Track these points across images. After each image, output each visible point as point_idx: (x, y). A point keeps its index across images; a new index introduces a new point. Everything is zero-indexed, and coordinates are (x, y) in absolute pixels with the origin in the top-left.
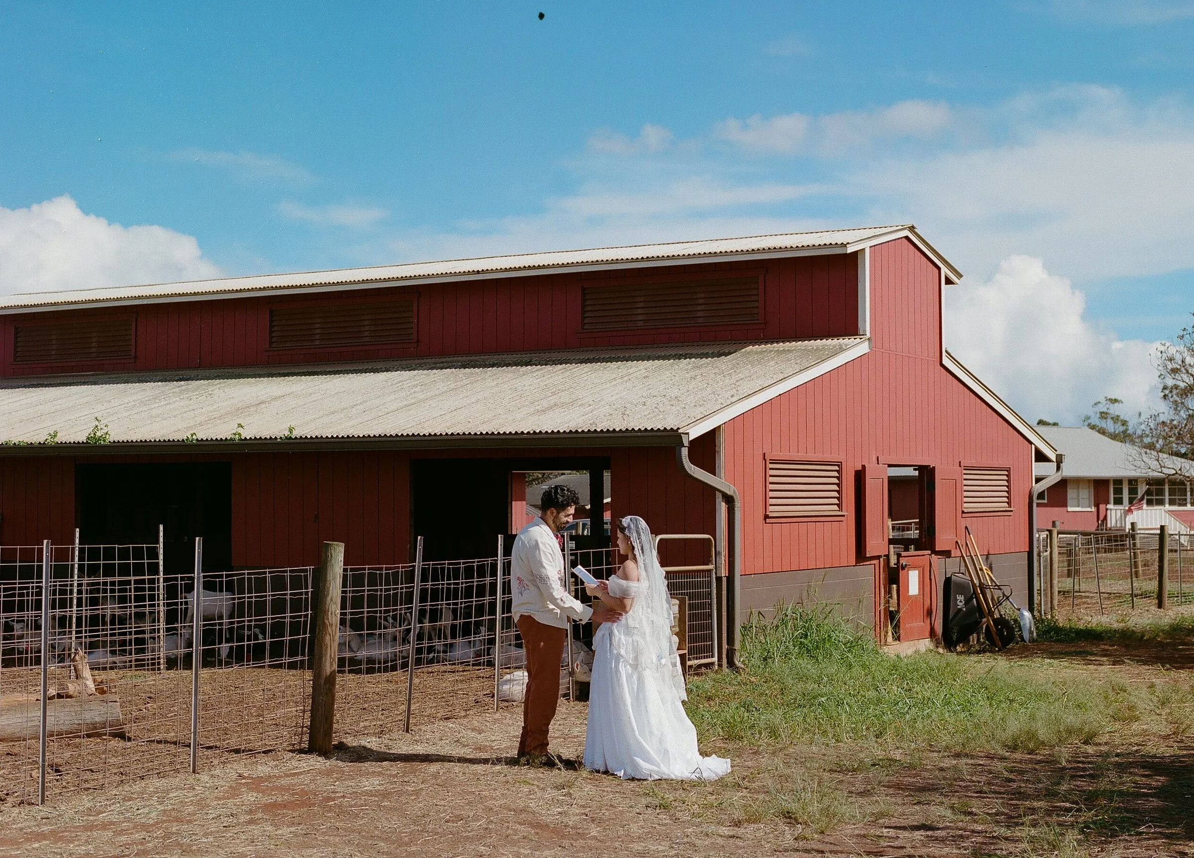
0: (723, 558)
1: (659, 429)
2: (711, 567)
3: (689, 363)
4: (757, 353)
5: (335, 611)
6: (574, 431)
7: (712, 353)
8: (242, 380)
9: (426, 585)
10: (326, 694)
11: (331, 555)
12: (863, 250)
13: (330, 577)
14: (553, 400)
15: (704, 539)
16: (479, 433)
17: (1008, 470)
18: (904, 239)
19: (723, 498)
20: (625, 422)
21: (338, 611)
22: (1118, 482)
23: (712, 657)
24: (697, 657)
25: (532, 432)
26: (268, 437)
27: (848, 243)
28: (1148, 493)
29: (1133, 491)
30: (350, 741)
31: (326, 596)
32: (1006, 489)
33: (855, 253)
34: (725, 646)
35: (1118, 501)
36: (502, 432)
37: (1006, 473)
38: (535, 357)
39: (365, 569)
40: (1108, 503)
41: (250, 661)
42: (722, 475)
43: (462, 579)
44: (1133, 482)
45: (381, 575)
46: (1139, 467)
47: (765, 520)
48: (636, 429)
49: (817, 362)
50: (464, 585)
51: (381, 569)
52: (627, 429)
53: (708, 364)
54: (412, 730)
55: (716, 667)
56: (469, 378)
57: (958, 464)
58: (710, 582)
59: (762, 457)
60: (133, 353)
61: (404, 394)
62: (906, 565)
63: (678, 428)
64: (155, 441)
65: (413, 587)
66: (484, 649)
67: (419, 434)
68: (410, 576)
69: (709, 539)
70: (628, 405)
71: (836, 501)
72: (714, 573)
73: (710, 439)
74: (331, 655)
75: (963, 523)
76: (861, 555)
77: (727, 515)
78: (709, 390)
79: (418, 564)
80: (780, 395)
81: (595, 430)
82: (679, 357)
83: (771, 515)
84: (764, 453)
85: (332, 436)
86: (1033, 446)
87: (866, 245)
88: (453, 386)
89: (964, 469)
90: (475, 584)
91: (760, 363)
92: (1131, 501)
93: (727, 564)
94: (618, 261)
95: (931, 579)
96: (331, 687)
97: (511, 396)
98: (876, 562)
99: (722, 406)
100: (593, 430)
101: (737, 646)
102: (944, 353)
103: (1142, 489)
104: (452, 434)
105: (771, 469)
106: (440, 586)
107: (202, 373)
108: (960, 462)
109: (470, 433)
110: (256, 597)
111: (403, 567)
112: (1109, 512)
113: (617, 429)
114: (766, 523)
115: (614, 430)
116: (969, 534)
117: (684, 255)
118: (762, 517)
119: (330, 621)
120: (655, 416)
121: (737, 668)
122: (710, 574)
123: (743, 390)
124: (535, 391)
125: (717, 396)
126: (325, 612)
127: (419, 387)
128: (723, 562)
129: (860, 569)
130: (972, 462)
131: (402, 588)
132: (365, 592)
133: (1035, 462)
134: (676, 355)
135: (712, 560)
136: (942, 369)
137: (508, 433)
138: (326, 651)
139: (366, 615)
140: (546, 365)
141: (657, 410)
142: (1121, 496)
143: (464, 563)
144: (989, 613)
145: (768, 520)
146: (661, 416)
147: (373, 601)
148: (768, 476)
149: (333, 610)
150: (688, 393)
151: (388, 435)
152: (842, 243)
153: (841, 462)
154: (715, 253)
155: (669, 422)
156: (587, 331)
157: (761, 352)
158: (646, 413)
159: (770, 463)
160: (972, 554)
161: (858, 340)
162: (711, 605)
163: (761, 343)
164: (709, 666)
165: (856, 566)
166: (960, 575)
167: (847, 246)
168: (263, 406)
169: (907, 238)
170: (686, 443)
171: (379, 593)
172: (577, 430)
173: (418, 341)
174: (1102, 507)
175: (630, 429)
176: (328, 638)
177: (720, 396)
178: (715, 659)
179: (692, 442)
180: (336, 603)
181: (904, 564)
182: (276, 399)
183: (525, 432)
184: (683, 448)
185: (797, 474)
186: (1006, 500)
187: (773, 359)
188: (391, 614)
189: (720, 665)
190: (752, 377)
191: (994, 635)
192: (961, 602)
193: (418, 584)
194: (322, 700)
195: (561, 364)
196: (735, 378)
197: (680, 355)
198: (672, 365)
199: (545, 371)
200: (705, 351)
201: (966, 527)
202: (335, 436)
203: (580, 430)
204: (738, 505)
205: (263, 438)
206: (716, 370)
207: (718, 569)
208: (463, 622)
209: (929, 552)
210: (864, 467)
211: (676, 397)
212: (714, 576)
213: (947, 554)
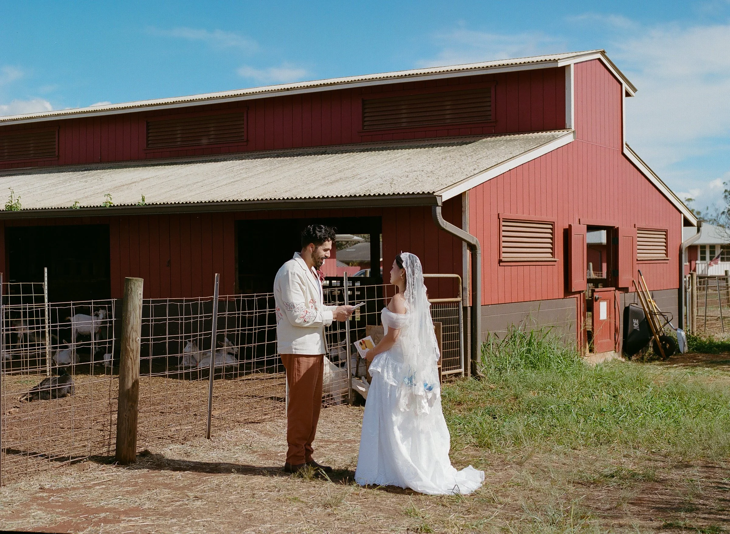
0: (468, 293)
1: (418, 193)
2: (459, 299)
3: (441, 150)
4: (490, 142)
5: (136, 338)
6: (353, 195)
7: (457, 143)
8: (125, 170)
9: (224, 314)
10: (129, 410)
11: (131, 289)
12: (569, 66)
13: (130, 308)
14: (338, 176)
15: (453, 278)
16: (281, 199)
17: (666, 231)
18: (597, 60)
19: (468, 246)
20: (392, 188)
21: (139, 338)
22: (703, 247)
23: (460, 368)
24: (448, 368)
25: (321, 197)
26: (130, 205)
27: (559, 59)
28: (722, 253)
29: (712, 252)
30: (154, 450)
31: (127, 325)
32: (664, 244)
33: (563, 68)
34: (470, 360)
35: (703, 259)
36: (299, 198)
37: (665, 233)
38: (328, 149)
39: (166, 301)
40: (696, 260)
41: (56, 384)
42: (468, 229)
43: (256, 309)
44: (713, 247)
45: (181, 306)
46: (723, 237)
47: (499, 263)
48: (401, 193)
49: (537, 146)
50: (257, 314)
51: (181, 301)
52: (394, 194)
53: (455, 149)
54: (212, 436)
55: (463, 376)
56: (281, 163)
57: (634, 226)
58: (458, 310)
59: (497, 216)
60: (57, 153)
61: (233, 175)
62: (598, 298)
63: (434, 192)
64: (52, 208)
65: (212, 316)
66: (276, 366)
67: (237, 200)
68: (208, 308)
69: (458, 278)
70: (395, 178)
71: (550, 250)
72: (461, 304)
73: (457, 202)
74: (132, 376)
75: (637, 267)
76: (568, 290)
77: (471, 259)
78: (457, 166)
79: (216, 297)
80: (510, 170)
81: (369, 194)
82: (433, 146)
83: (504, 259)
84: (499, 214)
85: (175, 203)
86: (682, 215)
87: (571, 62)
88: (268, 168)
89: (638, 230)
90: (267, 313)
91: (493, 147)
92: (711, 259)
93: (471, 297)
94: (388, 78)
95: (615, 308)
96: (133, 404)
97: (309, 174)
98: (578, 296)
99: (467, 177)
100: (367, 194)
101: (479, 360)
102: (625, 146)
103: (718, 252)
104: (262, 200)
105: (503, 226)
106: (237, 315)
107: (101, 165)
108: (635, 225)
109: (275, 199)
110: (60, 326)
111: (201, 300)
112: (697, 265)
113: (386, 194)
114: (500, 266)
115: (384, 194)
116: (641, 276)
117: (436, 72)
118: (497, 261)
119: (131, 347)
120: (415, 185)
121: (479, 376)
122: (458, 304)
123: (482, 165)
124: (327, 170)
125: (462, 170)
126: (127, 339)
127: (244, 170)
128: (468, 295)
129: (567, 300)
130: (643, 225)
131: (200, 317)
132: (166, 320)
133: (684, 226)
134: (430, 145)
135: (460, 294)
136: (623, 157)
137: (303, 198)
138: (128, 372)
139: (167, 341)
140: (336, 154)
141: (417, 180)
142: (704, 255)
143: (257, 296)
144: (656, 332)
145: (501, 264)
146: (420, 184)
147: (174, 328)
148: (501, 231)
149: (134, 337)
150: (441, 168)
151: (215, 201)
152: (555, 60)
153: (554, 222)
154: (459, 70)
155: (427, 188)
156: (366, 131)
157: (494, 141)
158: (408, 183)
159: (503, 221)
160: (643, 290)
161: (566, 132)
162: (459, 327)
163: (493, 136)
164: (457, 375)
165: (564, 298)
166: (635, 305)
167: (558, 61)
168: (134, 184)
169: (599, 60)
170: (440, 204)
171: (180, 321)
172: (355, 195)
173: (247, 141)
174: (693, 263)
175: (396, 193)
176: (129, 362)
177: (465, 170)
178: (462, 370)
179: (445, 203)
180: (136, 331)
181: (597, 297)
182: (143, 180)
183: (316, 197)
184: (437, 208)
185: (522, 230)
186: (664, 252)
187: (503, 145)
188: (192, 339)
189: (466, 375)
190: (489, 157)
191: (660, 348)
192: (636, 324)
193: (215, 314)
194: (126, 415)
195: (346, 153)
196: (475, 159)
197: (434, 145)
198: (428, 151)
199: (335, 157)
200: (452, 142)
201: (639, 271)
202: (177, 203)
203: (358, 195)
204: (479, 251)
205: (126, 205)
206: (461, 153)
207: (464, 301)
208: (258, 345)
209: (614, 288)
210: (570, 226)
211: (431, 172)
212: (461, 306)
213: (625, 290)
